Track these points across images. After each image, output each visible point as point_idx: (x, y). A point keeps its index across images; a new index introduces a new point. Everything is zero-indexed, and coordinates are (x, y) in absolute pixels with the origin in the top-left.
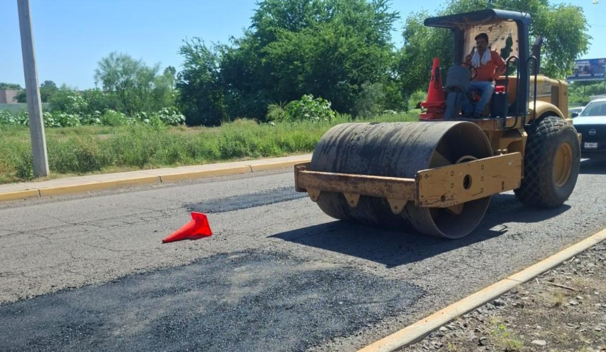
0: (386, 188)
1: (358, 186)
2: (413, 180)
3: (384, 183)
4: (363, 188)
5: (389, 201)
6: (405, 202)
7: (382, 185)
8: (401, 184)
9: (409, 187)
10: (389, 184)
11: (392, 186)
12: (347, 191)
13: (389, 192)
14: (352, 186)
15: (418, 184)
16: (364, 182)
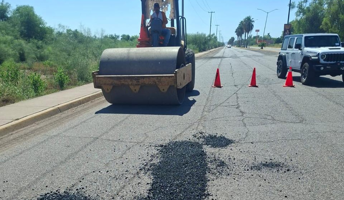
0: (157, 80)
1: (139, 81)
2: (174, 75)
3: (156, 78)
4: (143, 82)
5: (159, 87)
6: (168, 87)
7: (155, 79)
8: (166, 77)
9: (171, 79)
10: (159, 78)
11: (161, 79)
12: (133, 84)
13: (159, 82)
14: (135, 82)
15: (176, 77)
16: (144, 79)
